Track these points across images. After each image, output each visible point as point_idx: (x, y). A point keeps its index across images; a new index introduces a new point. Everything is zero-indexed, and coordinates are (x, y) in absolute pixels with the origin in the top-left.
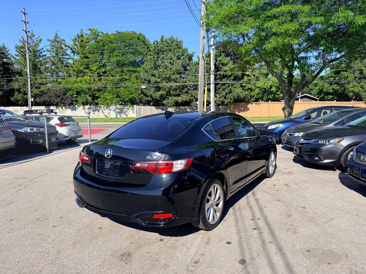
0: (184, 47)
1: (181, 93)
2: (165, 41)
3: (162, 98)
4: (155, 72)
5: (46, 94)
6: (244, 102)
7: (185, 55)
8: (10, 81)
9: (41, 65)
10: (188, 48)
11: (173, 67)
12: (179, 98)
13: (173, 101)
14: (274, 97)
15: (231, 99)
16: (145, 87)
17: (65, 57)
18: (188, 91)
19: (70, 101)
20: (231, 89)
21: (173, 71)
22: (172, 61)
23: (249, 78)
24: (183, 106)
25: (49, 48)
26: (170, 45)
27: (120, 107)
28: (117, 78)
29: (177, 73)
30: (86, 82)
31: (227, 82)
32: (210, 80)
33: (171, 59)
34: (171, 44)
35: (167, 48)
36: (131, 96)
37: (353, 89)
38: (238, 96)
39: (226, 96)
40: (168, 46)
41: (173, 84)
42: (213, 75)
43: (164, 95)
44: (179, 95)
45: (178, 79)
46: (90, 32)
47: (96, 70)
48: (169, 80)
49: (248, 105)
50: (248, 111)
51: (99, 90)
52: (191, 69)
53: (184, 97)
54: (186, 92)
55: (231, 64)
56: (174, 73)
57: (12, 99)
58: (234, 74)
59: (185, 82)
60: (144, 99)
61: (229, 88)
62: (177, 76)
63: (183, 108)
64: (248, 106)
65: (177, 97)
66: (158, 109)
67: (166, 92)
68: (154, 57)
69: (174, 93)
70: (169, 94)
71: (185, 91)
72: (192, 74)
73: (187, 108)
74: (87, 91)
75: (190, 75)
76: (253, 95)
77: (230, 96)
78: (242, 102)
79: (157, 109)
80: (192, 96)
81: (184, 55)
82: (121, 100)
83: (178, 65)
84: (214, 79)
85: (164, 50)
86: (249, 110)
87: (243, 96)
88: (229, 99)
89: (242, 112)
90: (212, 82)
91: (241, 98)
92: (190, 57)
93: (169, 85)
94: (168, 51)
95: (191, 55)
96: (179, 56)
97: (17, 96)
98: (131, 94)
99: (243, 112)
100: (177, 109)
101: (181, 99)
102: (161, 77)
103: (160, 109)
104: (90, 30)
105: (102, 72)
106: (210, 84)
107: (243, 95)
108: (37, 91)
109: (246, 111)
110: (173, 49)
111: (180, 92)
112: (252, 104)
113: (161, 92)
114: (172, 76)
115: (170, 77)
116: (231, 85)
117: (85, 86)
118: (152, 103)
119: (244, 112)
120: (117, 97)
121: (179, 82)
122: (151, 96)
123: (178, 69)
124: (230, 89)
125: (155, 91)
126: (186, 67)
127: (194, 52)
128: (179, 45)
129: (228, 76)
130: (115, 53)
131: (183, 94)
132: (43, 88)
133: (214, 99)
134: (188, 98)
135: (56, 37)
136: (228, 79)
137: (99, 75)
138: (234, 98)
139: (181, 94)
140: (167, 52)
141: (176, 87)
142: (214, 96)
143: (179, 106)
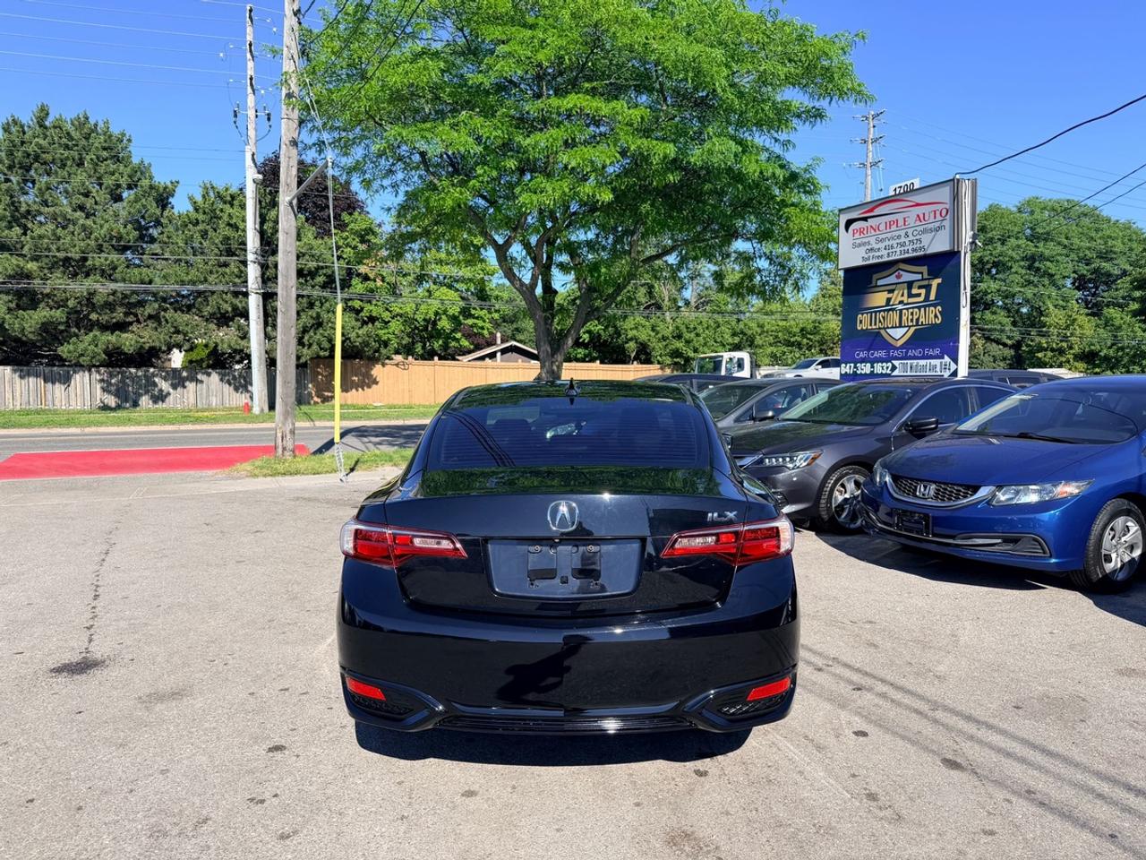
0: (135, 160)
1: (131, 318)
2: (55, 127)
3: (52, 334)
6: (361, 358)
7: (142, 187)
10: (150, 165)
11: (95, 223)
12: (125, 335)
13: (102, 346)
14: (446, 347)
15: (321, 349)
18: (162, 313)
21: (97, 240)
22: (89, 203)
23: (371, 284)
24: (138, 367)
26: (77, 145)
29: (113, 246)
31: (305, 293)
32: (246, 282)
33: (87, 195)
34: (84, 142)
35: (66, 153)
37: (635, 332)
38: (343, 338)
39: (303, 337)
40: (67, 147)
41: (98, 286)
42: (256, 265)
43: (60, 323)
44: (122, 327)
45: (119, 269)
48: (77, 267)
49: (372, 369)
50: (374, 386)
52: (169, 237)
53: (146, 334)
54: (150, 317)
55: (310, 235)
56: (102, 245)
58: (322, 268)
59: (147, 279)
61: (313, 313)
62: (114, 257)
63: (140, 374)
64: (372, 373)
65: (117, 332)
66: (29, 375)
67: (68, 313)
68: (9, 180)
69: (104, 318)
70: (80, 319)
71: (146, 313)
72: (172, 253)
73: (153, 375)
75: (166, 259)
76: (385, 338)
77: (318, 336)
78: (355, 358)
79: (21, 377)
80: (177, 332)
81: (136, 186)
83: (115, 218)
84: (260, 279)
85: (53, 160)
86: (377, 383)
87: (359, 340)
88: (315, 347)
89: (354, 390)
90: (254, 287)
91: (354, 346)
92: (162, 195)
93: (80, 287)
94: (69, 163)
95: (165, 188)
96: (119, 186)
99: (357, 390)
100: (111, 376)
101: (133, 342)
102: (47, 256)
103: (37, 376)
106: (246, 295)
107: (358, 336)
109: (369, 387)
110: (91, 159)
111: (126, 314)
112: (383, 365)
113: (42, 314)
114: (93, 257)
115: (85, 259)
116: (318, 303)
119: (360, 389)
121: (124, 280)
123: (119, 233)
124: (314, 315)
125: (13, 305)
126: (147, 229)
127: (178, 182)
128: (114, 150)
129: (305, 272)
131: (138, 321)
134: (161, 337)
136: (306, 281)
138: (330, 346)
139: (131, 323)
140: (67, 168)
141: (112, 297)
142: (262, 335)
143: (120, 367)
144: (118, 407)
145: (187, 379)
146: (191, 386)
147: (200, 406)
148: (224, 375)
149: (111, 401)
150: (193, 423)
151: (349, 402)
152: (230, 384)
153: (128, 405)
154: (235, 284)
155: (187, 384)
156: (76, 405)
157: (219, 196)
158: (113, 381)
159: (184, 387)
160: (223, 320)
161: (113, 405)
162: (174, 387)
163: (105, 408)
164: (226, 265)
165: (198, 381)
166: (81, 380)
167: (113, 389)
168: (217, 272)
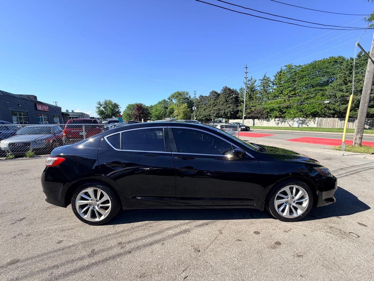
4: (344, 87)
5: (254, 112)
8: (237, 106)
9: (253, 95)
16: (328, 102)
17: (269, 88)
19: (266, 116)
25: (259, 85)
27: (303, 119)
28: (303, 97)
30: (277, 103)
36: (313, 110)
46: (286, 67)
47: (288, 93)
51: (287, 108)
57: (237, 115)
60: (327, 112)
68: (345, 74)
74: (277, 109)
79: (340, 121)
82: (303, 114)
97: (240, 114)
98: (314, 108)
104: (286, 66)
105: (292, 95)
108: (249, 111)
117: (276, 106)
118: (336, 116)
120: (300, 112)
122: (334, 109)
130: (304, 79)
132: (253, 109)
135: (264, 77)
137: (289, 97)
143: (372, 117)
153: (373, 128)
158: (369, 122)
161: (368, 128)
163: (365, 129)
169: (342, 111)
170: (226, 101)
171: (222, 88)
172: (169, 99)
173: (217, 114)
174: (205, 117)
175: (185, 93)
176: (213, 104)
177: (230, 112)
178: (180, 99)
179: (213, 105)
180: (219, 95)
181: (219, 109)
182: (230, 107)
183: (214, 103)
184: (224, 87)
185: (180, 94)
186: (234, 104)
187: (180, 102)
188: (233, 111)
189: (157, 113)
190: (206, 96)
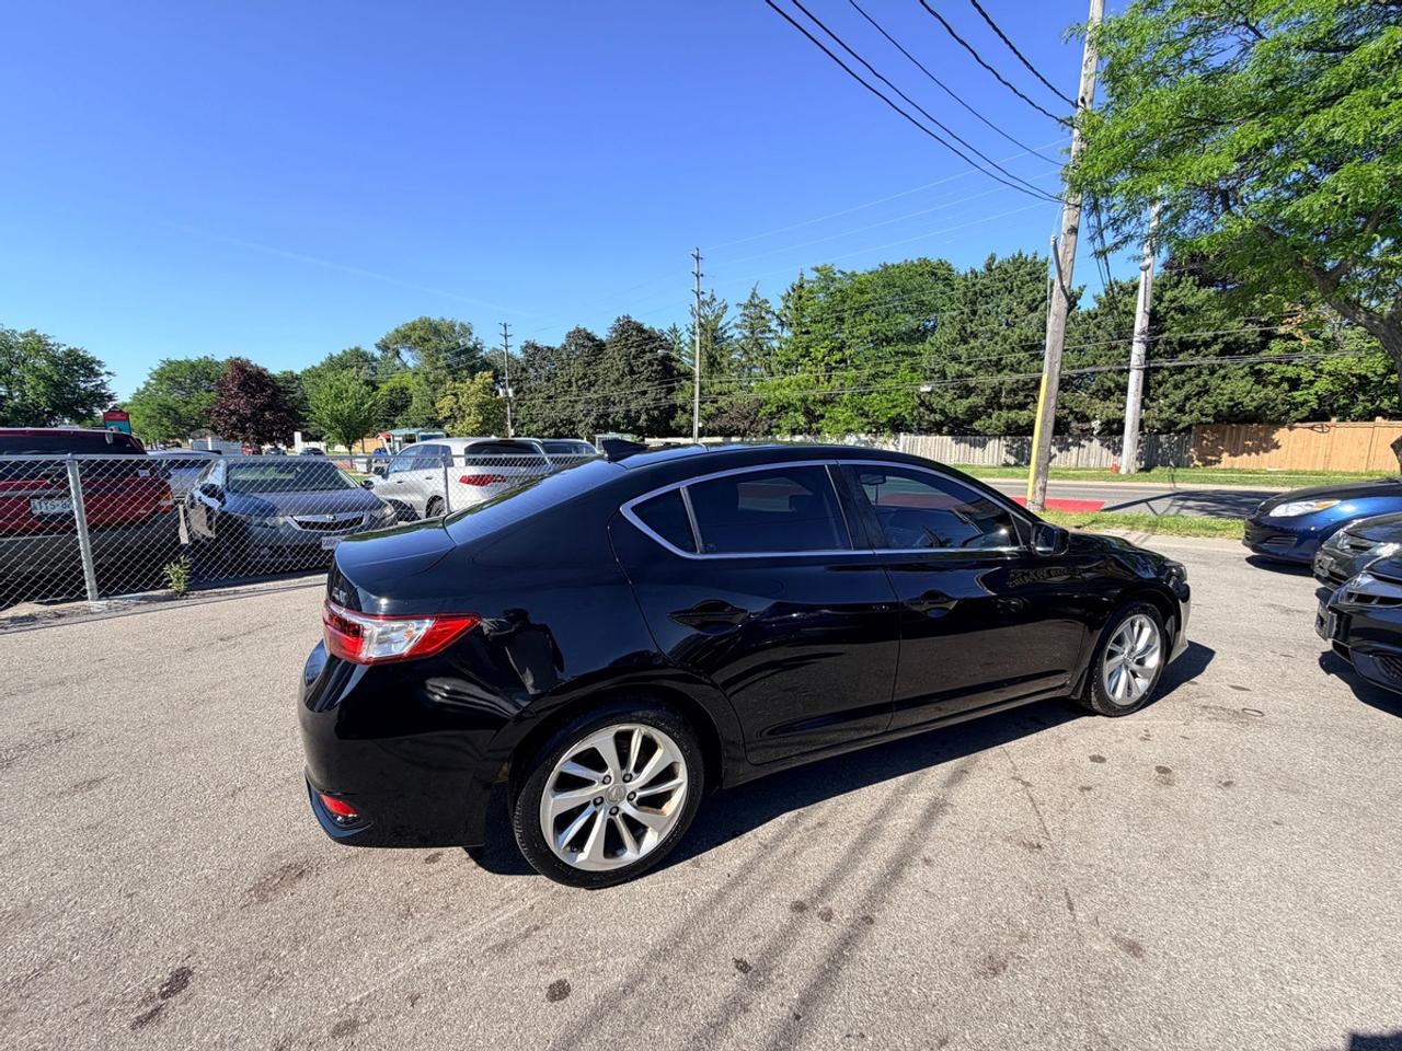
2: (997, 268)
3: (974, 413)
4: (961, 350)
5: (726, 412)
6: (1261, 422)
8: (671, 390)
9: (722, 356)
11: (1013, 332)
13: (1003, 421)
15: (1202, 415)
16: (929, 389)
17: (767, 335)
19: (766, 428)
20: (1206, 382)
21: (1011, 344)
22: (1011, 318)
23: (1293, 344)
25: (738, 321)
26: (1010, 277)
27: (866, 439)
28: (866, 372)
29: (1023, 347)
30: (799, 386)
31: (1191, 363)
32: (1130, 360)
33: (1010, 312)
34: (1015, 274)
35: (1001, 285)
36: (893, 413)
38: (1232, 403)
39: (1185, 406)
40: (1003, 280)
41: (1006, 378)
42: (1141, 344)
43: (980, 406)
46: (817, 274)
47: (824, 357)
48: (998, 366)
49: (1274, 433)
50: (1274, 451)
51: (824, 402)
57: (672, 423)
58: (1223, 336)
60: (926, 417)
61: (1200, 381)
62: (1022, 355)
64: (1274, 437)
66: (961, 441)
67: (987, 399)
68: (963, 313)
69: (1009, 401)
70: (994, 403)
74: (799, 403)
76: (1300, 399)
77: (1201, 403)
78: (1252, 422)
79: (957, 443)
80: (1064, 407)
82: (869, 423)
84: (1143, 357)
85: (992, 292)
86: (1278, 447)
87: (1254, 404)
88: (1196, 413)
89: (1245, 455)
90: (1136, 364)
91: (1247, 411)
93: (995, 380)
94: (1002, 292)
97: (680, 419)
98: (894, 407)
99: (1249, 455)
100: (1014, 442)
102: (976, 361)
103: (966, 442)
104: (817, 270)
105: (836, 362)
106: (1128, 371)
107: (1253, 400)
108: (710, 408)
109: (1266, 451)
110: (1018, 285)
111: (1026, 396)
112: (1291, 428)
113: (974, 400)
114: (1007, 357)
115: (1001, 359)
116: (1206, 372)
117: (795, 396)
118: (945, 429)
119: (1254, 454)
120: (861, 415)
122: (942, 412)
124: (1201, 383)
125: (955, 397)
128: (1037, 274)
129: (1199, 343)
130: (866, 316)
132: (723, 402)
133: (1138, 413)
135: (753, 297)
136: (1198, 351)
137: (829, 368)
138: (1215, 411)
139: (1028, 404)
140: (1000, 296)
141: (1016, 385)
142: (1139, 406)
143: (1021, 435)
144: (1016, 465)
145: (1072, 444)
146: (1074, 450)
147: (1080, 466)
148: (1105, 441)
149: (1012, 460)
150: (1059, 479)
151: (1236, 467)
152: (1109, 449)
154: (1119, 364)
155: (1071, 448)
156: (988, 462)
157: (1121, 288)
158: (1015, 446)
159: (1068, 450)
160: (1107, 394)
161: (1013, 463)
162: (1060, 450)
163: (1007, 465)
164: (1116, 347)
165: (1080, 446)
166: (993, 444)
167: (1014, 451)
168: (1106, 355)
169: (961, 417)
170: (632, 372)
171: (612, 322)
172: (384, 347)
173: (601, 416)
174: (551, 426)
175: (457, 328)
176: (581, 378)
177: (647, 410)
178: (438, 351)
179: (580, 383)
180: (600, 346)
181: (607, 401)
182: (644, 393)
183: (585, 375)
184: (619, 320)
185: (435, 330)
186: (657, 382)
187: (439, 364)
188: (655, 408)
189: (345, 407)
190: (548, 348)
